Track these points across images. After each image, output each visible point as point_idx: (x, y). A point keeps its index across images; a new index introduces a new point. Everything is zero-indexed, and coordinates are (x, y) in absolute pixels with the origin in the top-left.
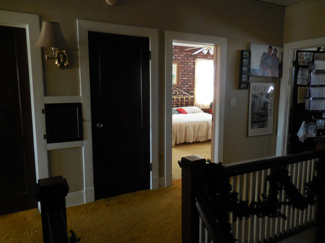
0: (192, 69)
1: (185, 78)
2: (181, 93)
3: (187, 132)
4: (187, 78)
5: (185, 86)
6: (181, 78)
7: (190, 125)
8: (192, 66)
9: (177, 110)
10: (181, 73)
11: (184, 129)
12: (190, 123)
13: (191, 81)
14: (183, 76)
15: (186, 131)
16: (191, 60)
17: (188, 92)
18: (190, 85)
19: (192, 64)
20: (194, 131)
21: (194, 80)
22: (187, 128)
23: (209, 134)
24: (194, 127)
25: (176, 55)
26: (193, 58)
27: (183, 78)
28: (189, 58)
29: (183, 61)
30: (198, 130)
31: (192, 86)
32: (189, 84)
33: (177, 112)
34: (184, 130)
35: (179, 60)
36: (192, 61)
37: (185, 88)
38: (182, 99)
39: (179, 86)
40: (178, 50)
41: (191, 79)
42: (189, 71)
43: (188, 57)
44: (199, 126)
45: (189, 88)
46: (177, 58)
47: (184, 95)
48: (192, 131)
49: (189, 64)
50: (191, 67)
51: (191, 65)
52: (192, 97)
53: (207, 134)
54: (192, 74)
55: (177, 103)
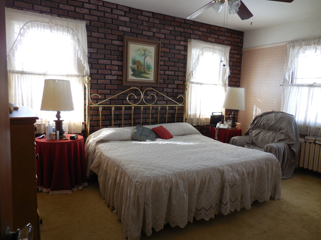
0: (182, 57)
1: (170, 73)
2: (162, 98)
3: (174, 202)
4: (173, 73)
5: (170, 86)
6: (162, 72)
7: (181, 182)
8: (183, 53)
9: (153, 130)
10: (162, 63)
11: (165, 193)
12: (181, 175)
13: (180, 78)
14: (166, 68)
15: (170, 199)
16: (180, 41)
17: (174, 97)
18: (177, 85)
19: (183, 48)
20: (190, 195)
21: (185, 76)
22: (174, 190)
23: (224, 202)
24: (191, 187)
25: (155, 30)
26: (183, 39)
27: (167, 72)
28: (178, 38)
29: (166, 41)
30: (200, 192)
31: (181, 87)
32: (176, 82)
33: (153, 135)
34: (166, 198)
35: (160, 38)
36: (182, 43)
37: (169, 90)
38: (163, 108)
39: (158, 85)
40: (157, 21)
41: (180, 74)
42: (177, 60)
43: (176, 36)
44: (203, 183)
45: (175, 91)
46: (158, 35)
47: (167, 102)
48: (186, 196)
49: (177, 47)
50: (179, 54)
51: (180, 50)
52: (181, 105)
53: (221, 202)
54: (182, 65)
55: (155, 116)
